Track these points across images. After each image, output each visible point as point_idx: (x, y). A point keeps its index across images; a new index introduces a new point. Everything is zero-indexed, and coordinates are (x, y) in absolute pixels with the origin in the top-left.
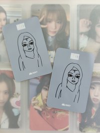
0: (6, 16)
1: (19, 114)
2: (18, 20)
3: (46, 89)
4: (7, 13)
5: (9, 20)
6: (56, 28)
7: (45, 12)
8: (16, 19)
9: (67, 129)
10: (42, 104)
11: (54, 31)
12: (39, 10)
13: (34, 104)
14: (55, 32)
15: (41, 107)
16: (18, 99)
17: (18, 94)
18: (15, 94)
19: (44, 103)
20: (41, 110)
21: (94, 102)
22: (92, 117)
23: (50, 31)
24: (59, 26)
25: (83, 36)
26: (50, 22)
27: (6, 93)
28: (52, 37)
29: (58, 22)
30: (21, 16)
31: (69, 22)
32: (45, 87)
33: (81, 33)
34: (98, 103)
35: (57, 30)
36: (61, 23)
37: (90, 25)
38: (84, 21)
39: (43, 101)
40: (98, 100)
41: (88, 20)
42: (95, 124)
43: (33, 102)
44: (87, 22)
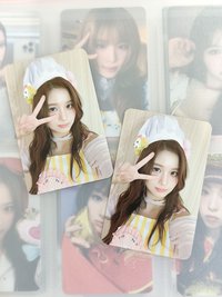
0: (5, 36)
1: (38, 258)
2: (31, 44)
3: (99, 198)
4: (7, 30)
5: (12, 45)
6: (116, 59)
7: (92, 26)
8: (27, 42)
9: (149, 290)
10: (90, 232)
11: (113, 65)
12: (78, 22)
13: (72, 234)
14: (115, 68)
15: (87, 239)
16: (36, 222)
17: (34, 210)
18: (27, 210)
19: (94, 230)
20: (87, 246)
21: (207, 224)
22: (206, 259)
23: (103, 67)
24: (123, 55)
25: (176, 75)
26: (103, 47)
27: (7, 209)
28: (108, 80)
29: (121, 47)
30: (38, 35)
31: (145, 46)
32: (95, 193)
33: (174, 70)
34: (216, 225)
35: (120, 63)
36: (127, 47)
37: (191, 51)
38: (179, 43)
39: (92, 225)
40: (217, 219)
41: (187, 41)
42: (212, 277)
43: (69, 229)
44: (185, 45)
